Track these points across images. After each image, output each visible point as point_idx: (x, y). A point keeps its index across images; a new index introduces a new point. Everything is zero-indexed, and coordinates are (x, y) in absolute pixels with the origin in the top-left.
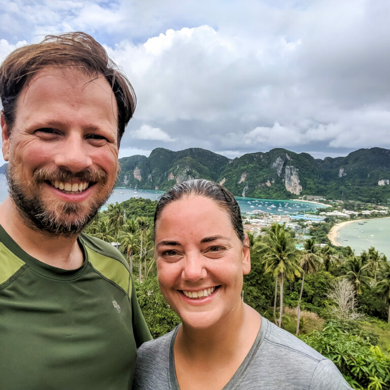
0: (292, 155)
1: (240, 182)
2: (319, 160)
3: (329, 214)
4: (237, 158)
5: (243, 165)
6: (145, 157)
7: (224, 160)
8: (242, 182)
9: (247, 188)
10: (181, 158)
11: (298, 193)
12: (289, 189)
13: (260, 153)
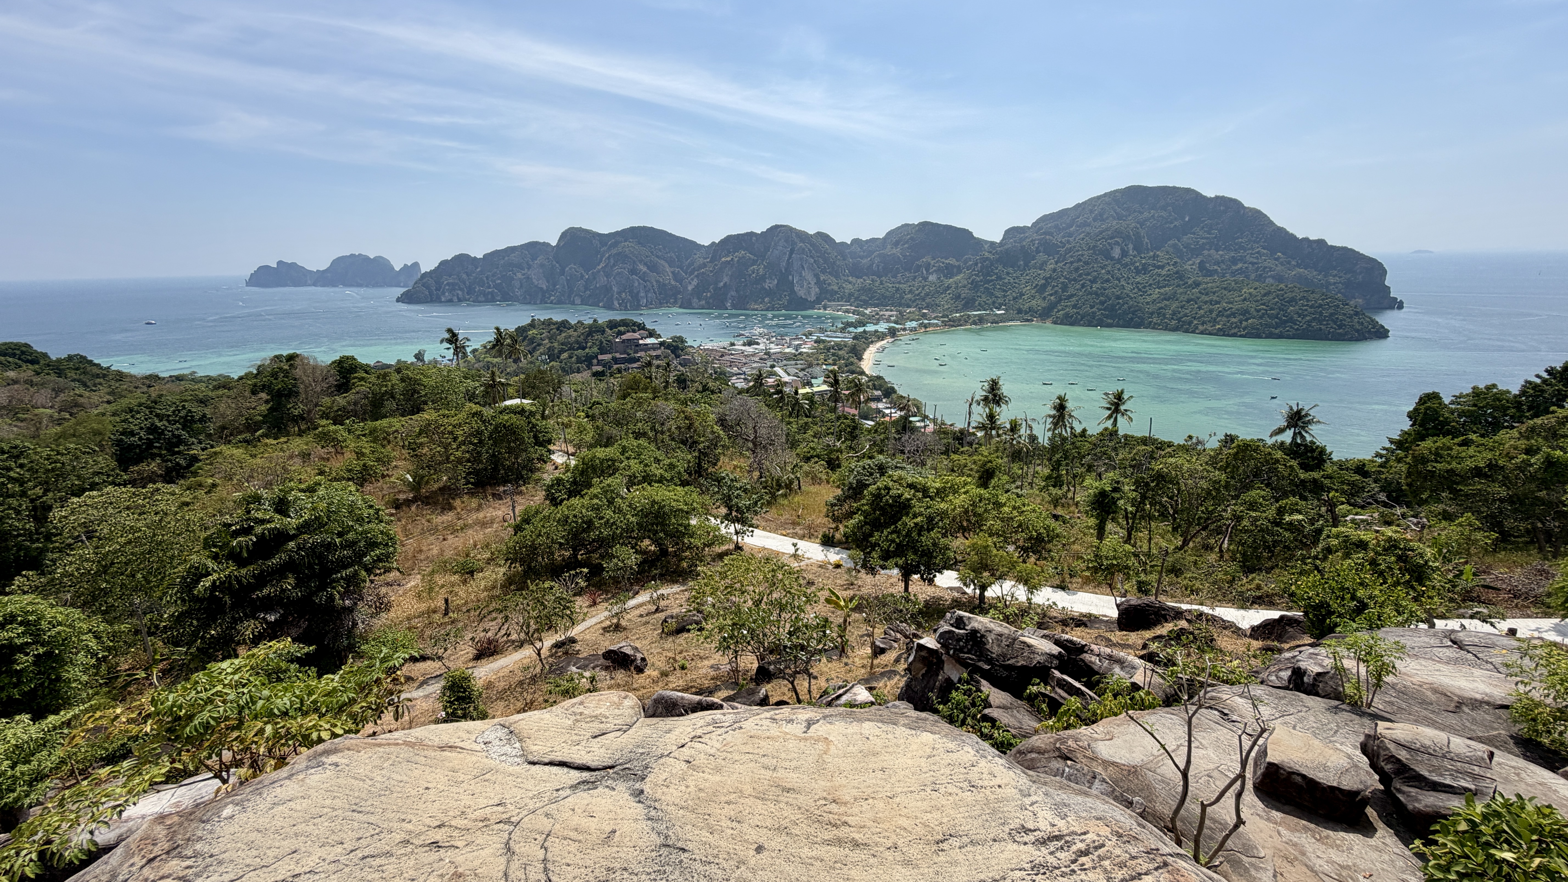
0: (802, 236)
1: (722, 284)
2: (843, 244)
3: (860, 330)
4: (713, 243)
5: (726, 256)
6: (548, 244)
7: (692, 245)
8: (725, 284)
9: (733, 293)
10: (615, 244)
11: (812, 298)
12: (802, 293)
13: (751, 234)
